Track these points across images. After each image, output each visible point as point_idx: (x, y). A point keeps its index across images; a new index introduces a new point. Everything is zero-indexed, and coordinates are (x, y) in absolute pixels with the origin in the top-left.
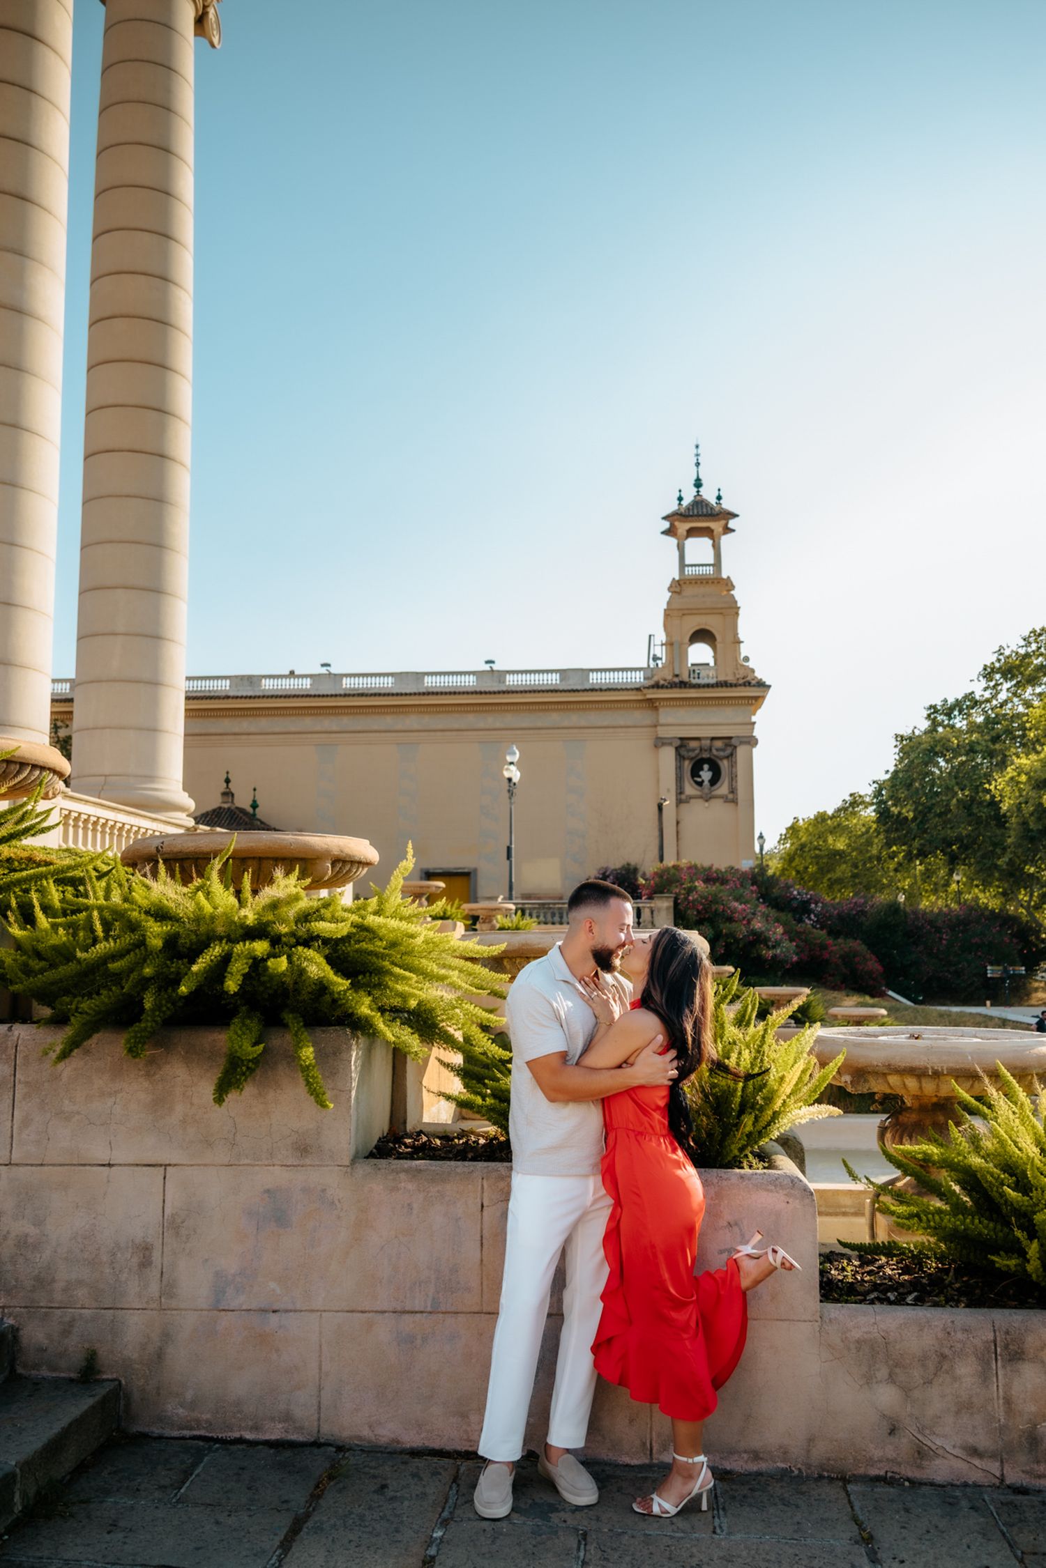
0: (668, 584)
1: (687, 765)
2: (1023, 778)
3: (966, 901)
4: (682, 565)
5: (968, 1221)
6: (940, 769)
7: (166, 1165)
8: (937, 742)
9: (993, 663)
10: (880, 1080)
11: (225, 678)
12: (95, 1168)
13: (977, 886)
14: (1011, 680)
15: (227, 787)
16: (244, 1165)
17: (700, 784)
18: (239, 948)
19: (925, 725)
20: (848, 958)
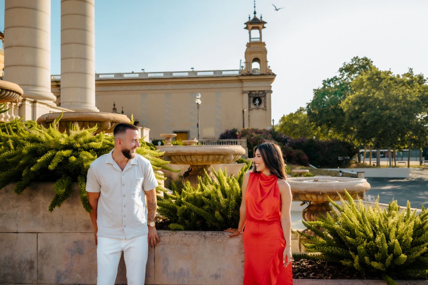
0: (246, 44)
1: (252, 99)
2: (350, 102)
3: (333, 138)
4: (250, 38)
5: (333, 248)
6: (326, 99)
7: (37, 233)
8: (325, 91)
9: (342, 67)
10: (303, 196)
11: (113, 74)
12: (12, 234)
13: (336, 134)
14: (348, 72)
15: (114, 107)
16: (66, 232)
17: (255, 105)
18: (58, 153)
19: (322, 86)
20: (298, 155)
